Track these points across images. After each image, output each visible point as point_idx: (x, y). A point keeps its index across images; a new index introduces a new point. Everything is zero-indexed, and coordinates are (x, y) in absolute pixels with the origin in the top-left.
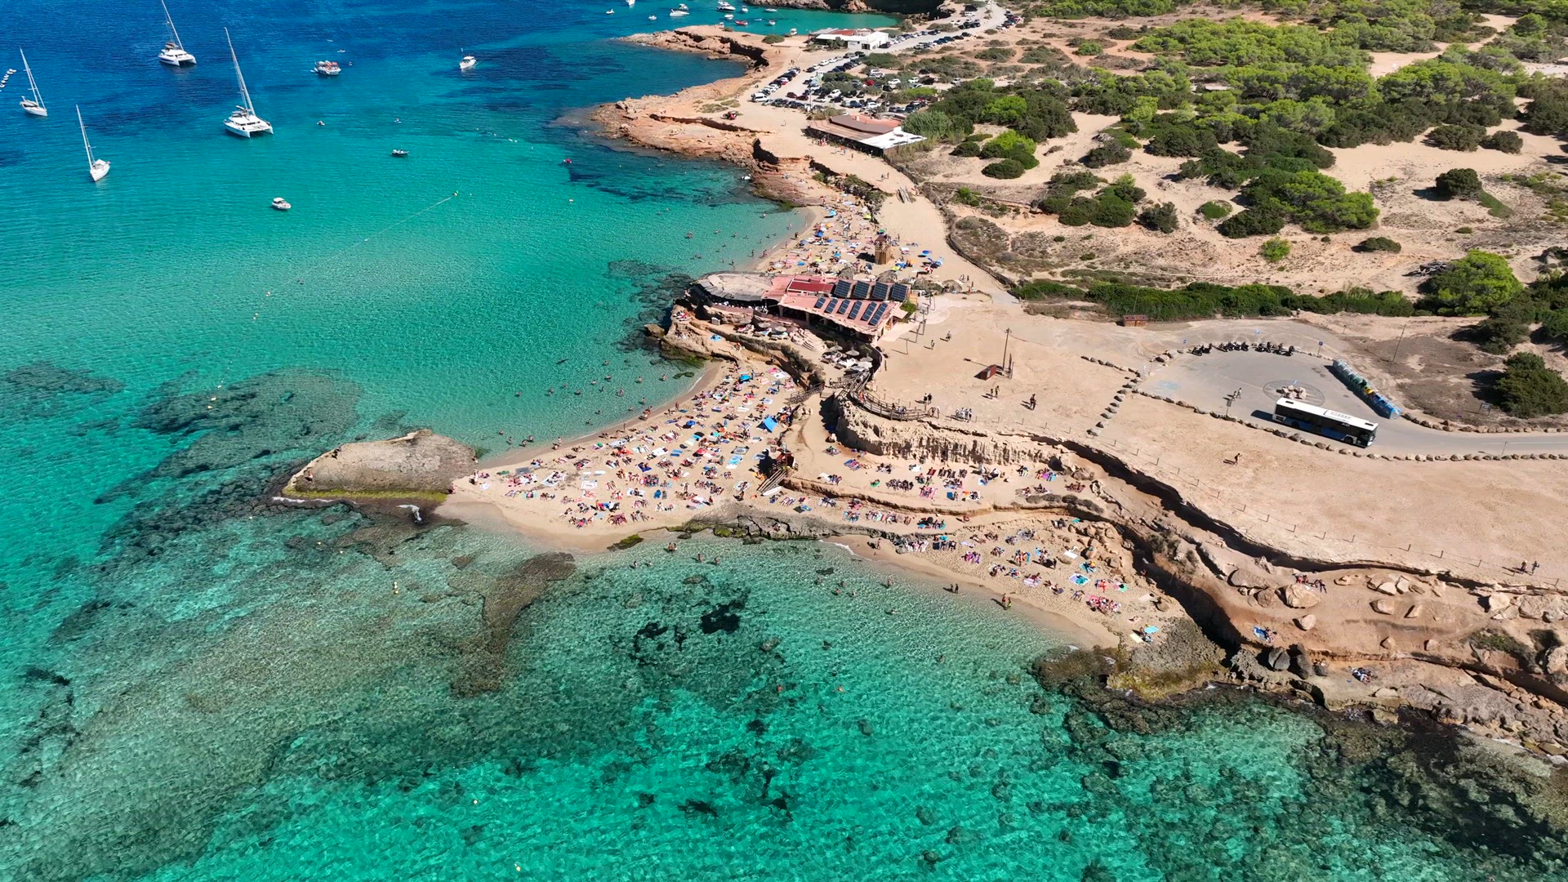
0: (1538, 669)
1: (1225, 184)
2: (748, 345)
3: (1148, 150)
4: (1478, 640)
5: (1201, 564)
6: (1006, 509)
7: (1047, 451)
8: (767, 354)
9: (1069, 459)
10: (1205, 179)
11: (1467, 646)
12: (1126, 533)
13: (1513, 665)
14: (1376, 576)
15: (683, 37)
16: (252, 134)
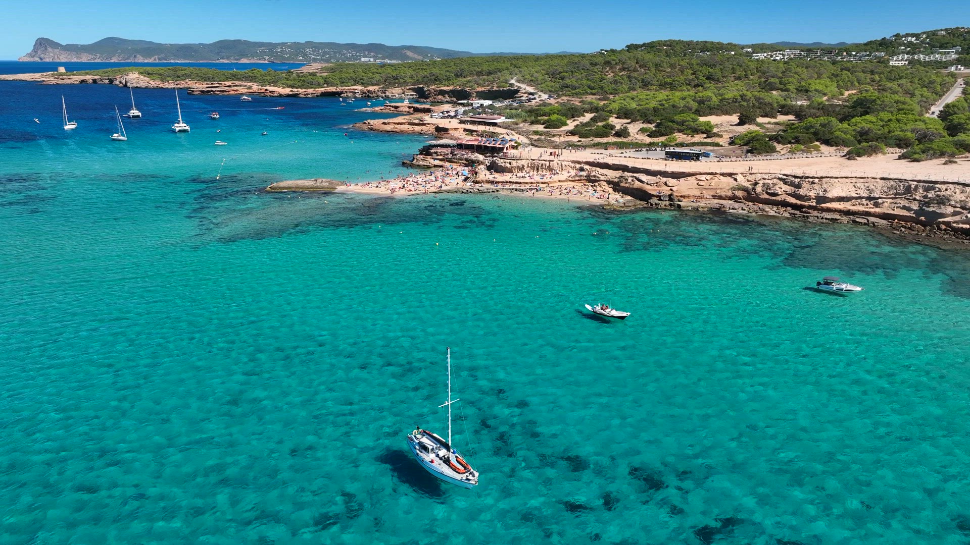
0: (753, 193)
1: (649, 122)
2: (450, 161)
3: (616, 118)
4: (734, 189)
5: (637, 181)
6: (563, 181)
7: (578, 166)
8: (459, 163)
9: (586, 167)
10: (641, 122)
11: (730, 191)
12: (609, 182)
13: (745, 194)
14: (698, 177)
15: (389, 107)
16: (180, 131)
